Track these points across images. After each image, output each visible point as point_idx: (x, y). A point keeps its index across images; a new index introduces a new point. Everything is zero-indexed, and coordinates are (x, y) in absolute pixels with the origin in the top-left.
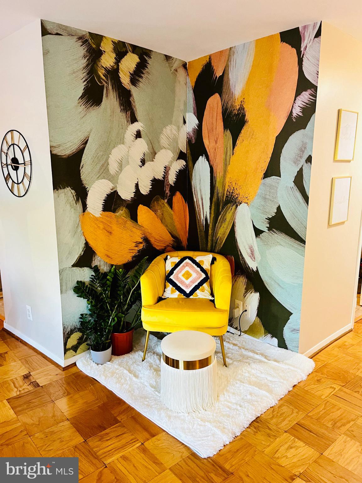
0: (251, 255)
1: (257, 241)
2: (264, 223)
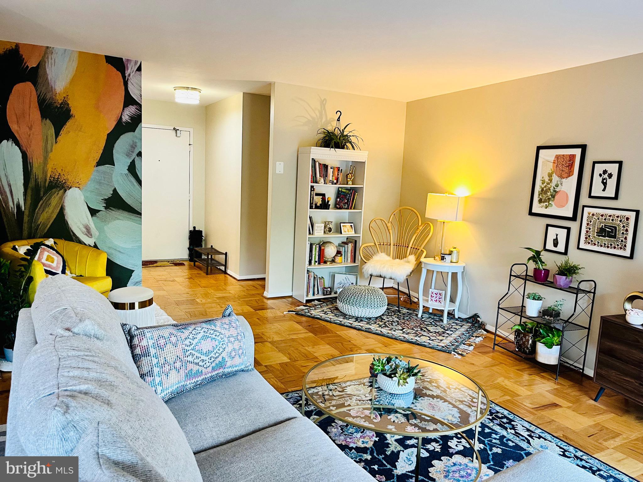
0: (87, 233)
1: (93, 220)
2: (100, 203)
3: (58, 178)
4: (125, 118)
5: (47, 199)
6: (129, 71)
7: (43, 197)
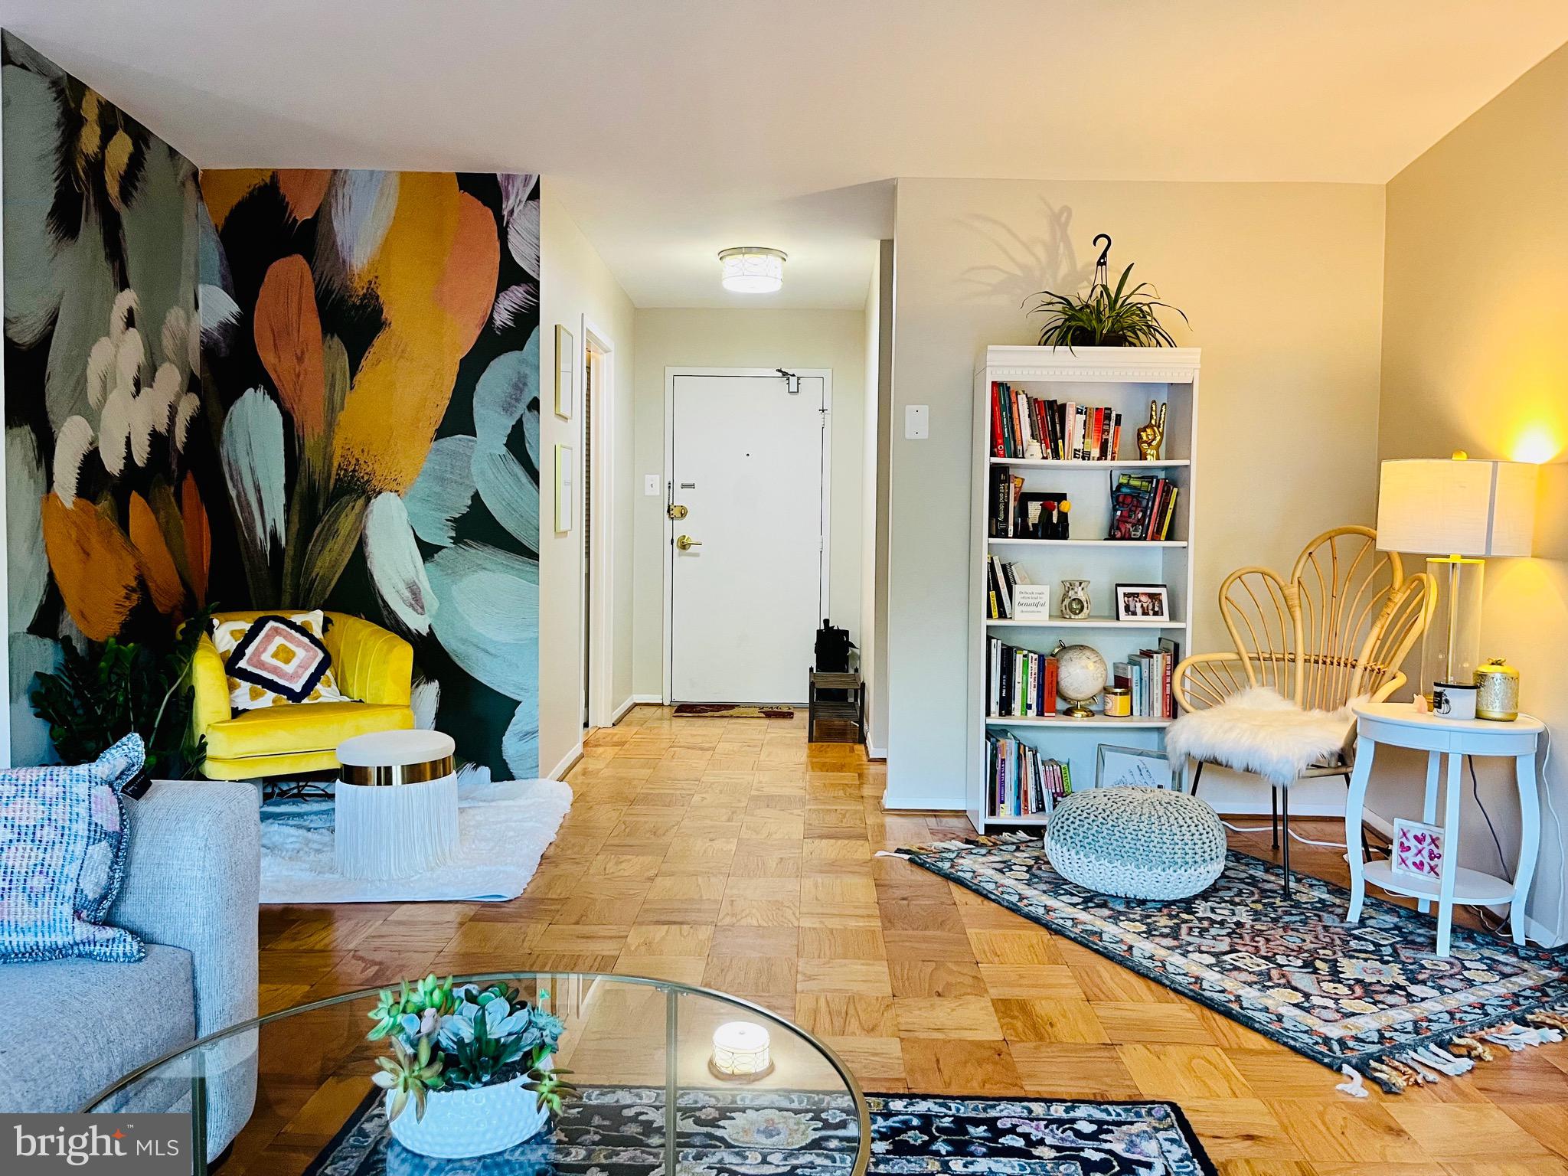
0: (413, 603)
1: (426, 570)
2: (442, 529)
3: (354, 471)
4: (502, 318)
5: (332, 519)
6: (511, 201)
7: (323, 513)
